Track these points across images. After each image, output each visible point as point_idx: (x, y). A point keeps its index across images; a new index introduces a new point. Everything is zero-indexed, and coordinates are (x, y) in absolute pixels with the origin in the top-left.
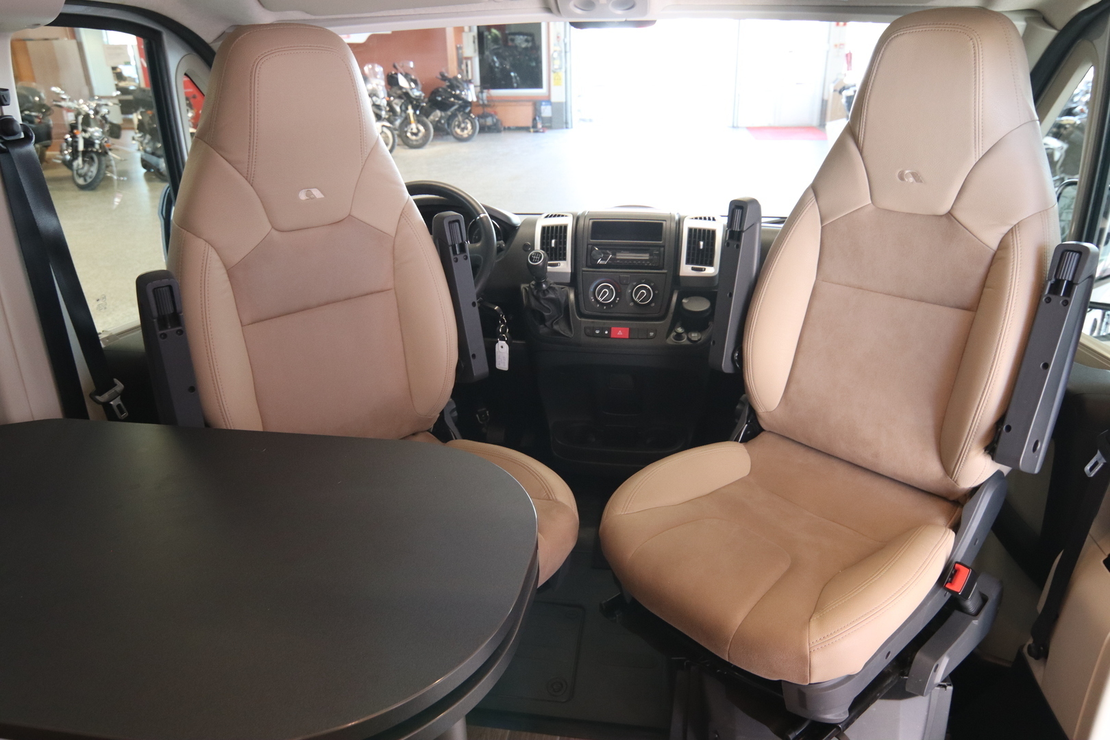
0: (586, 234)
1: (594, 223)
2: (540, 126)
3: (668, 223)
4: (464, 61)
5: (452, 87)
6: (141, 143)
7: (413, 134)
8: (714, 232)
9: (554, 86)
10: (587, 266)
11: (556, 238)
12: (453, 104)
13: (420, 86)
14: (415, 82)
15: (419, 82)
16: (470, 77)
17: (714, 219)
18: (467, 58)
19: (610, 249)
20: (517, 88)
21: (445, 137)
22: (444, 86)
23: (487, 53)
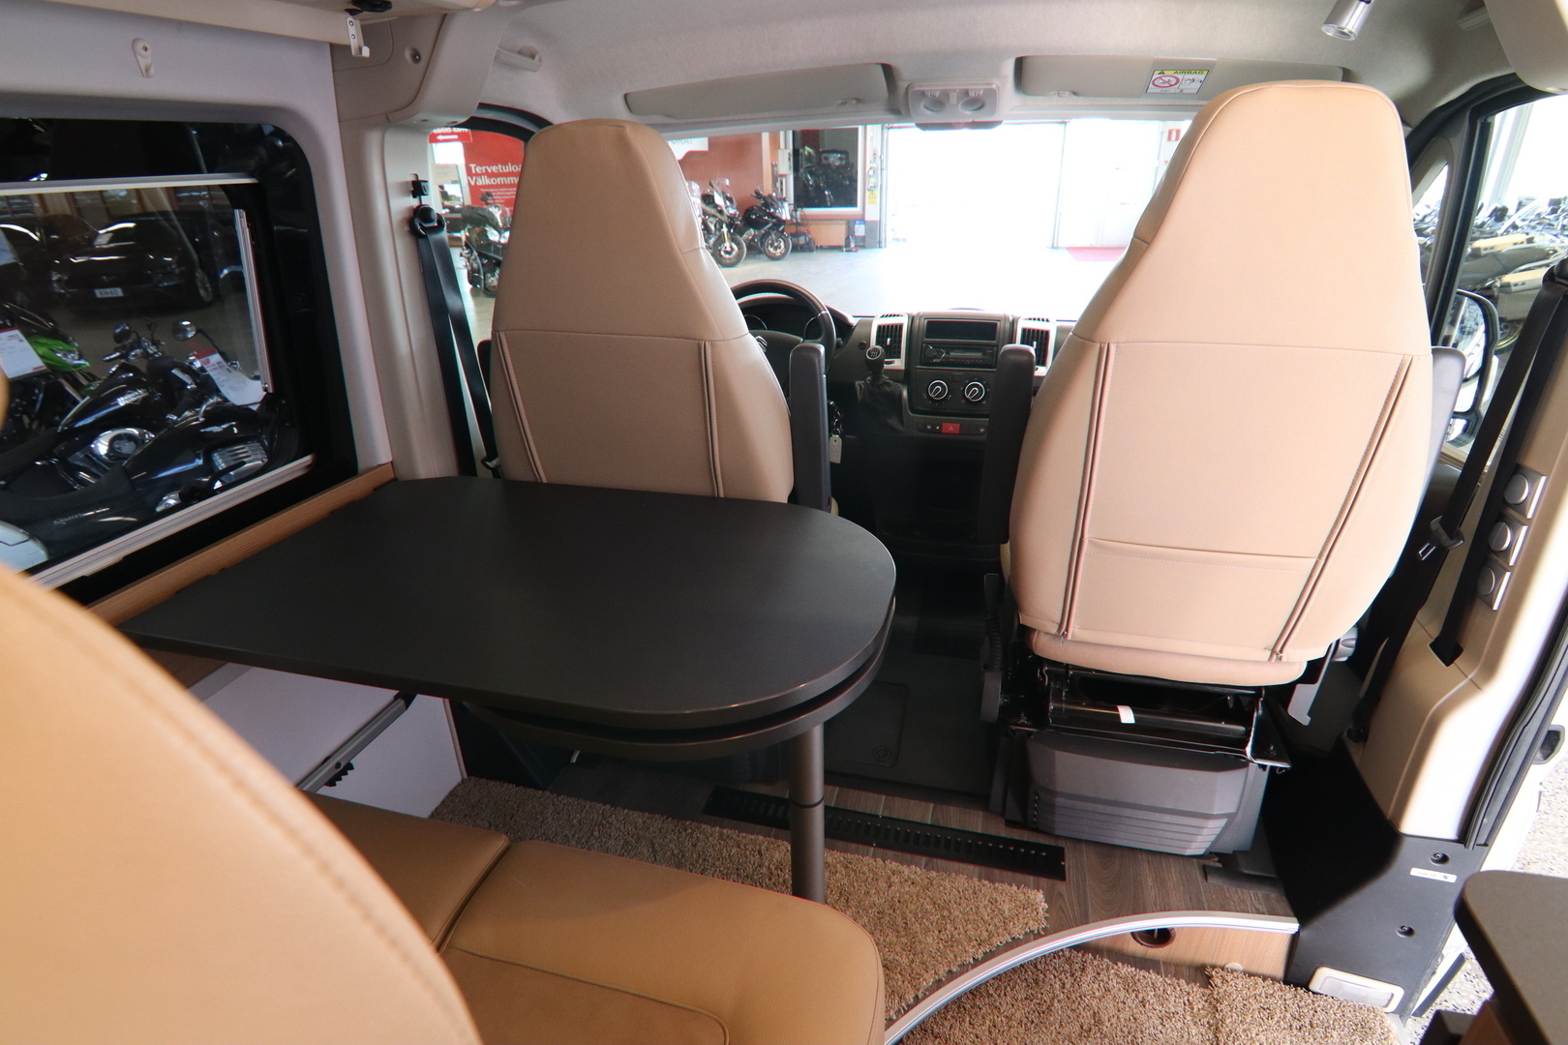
0: (921, 333)
1: (928, 322)
2: (852, 245)
3: (1002, 323)
4: (779, 179)
5: (767, 205)
6: (468, 259)
7: (726, 252)
8: (1047, 333)
9: (868, 205)
10: (921, 364)
11: (891, 337)
12: (767, 223)
13: (735, 204)
14: (730, 200)
15: (734, 200)
16: (784, 196)
17: (1047, 321)
18: (782, 176)
19: (943, 348)
20: (831, 207)
21: (757, 256)
22: (759, 205)
23: (802, 170)
